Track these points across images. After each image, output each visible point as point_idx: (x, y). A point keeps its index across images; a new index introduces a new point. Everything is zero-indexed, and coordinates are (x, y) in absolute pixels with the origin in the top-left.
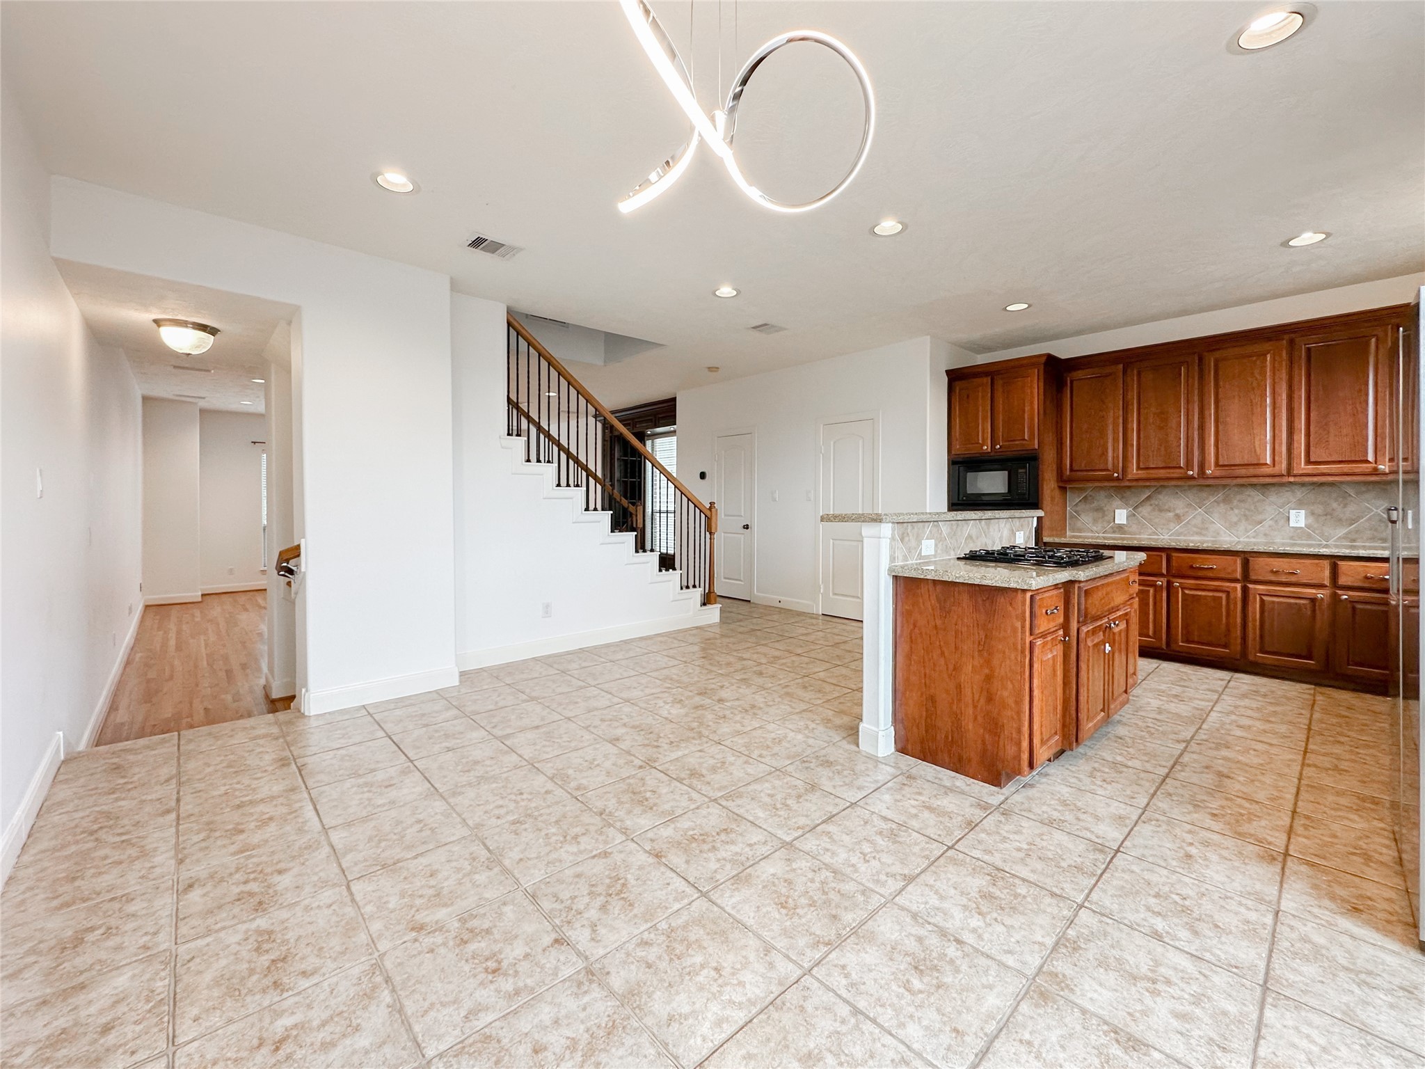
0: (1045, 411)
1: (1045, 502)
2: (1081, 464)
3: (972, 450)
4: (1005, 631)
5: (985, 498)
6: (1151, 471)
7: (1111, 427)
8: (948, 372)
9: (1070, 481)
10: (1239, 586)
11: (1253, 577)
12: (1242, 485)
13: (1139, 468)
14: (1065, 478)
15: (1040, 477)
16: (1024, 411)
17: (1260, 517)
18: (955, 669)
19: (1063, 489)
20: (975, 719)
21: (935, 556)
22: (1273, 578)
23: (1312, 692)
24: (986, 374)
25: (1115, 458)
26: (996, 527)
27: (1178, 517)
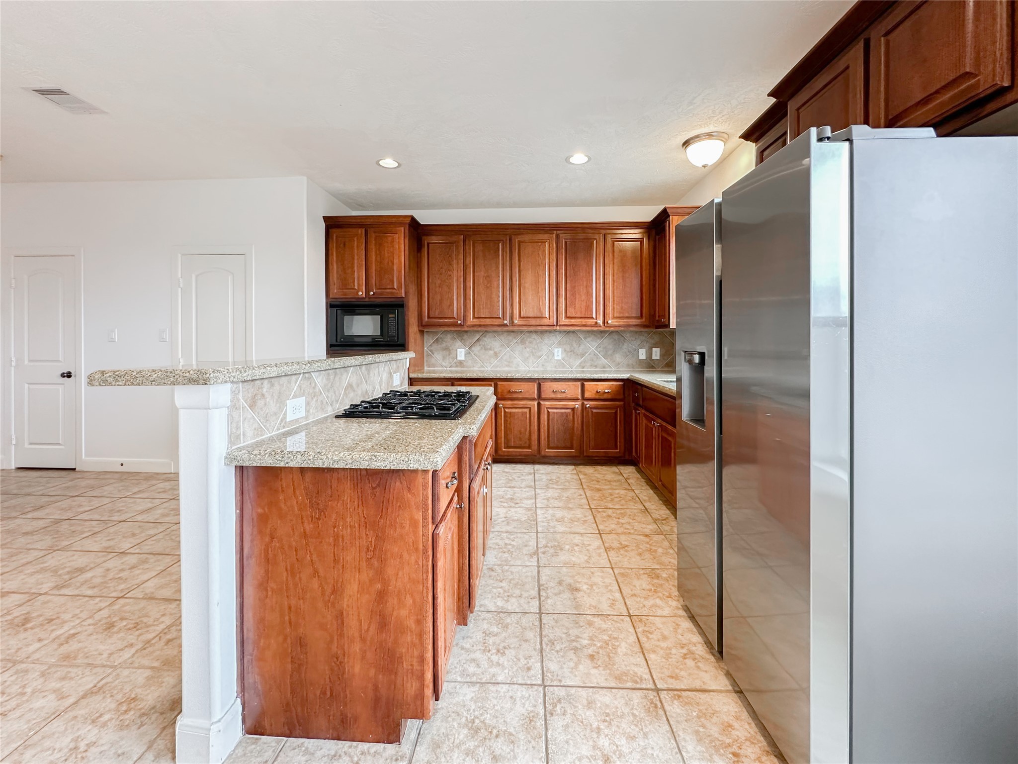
0: (409, 265)
1: (410, 343)
2: (436, 313)
3: (349, 295)
4: (403, 527)
5: (357, 340)
6: (481, 320)
7: (455, 284)
8: (326, 219)
9: (428, 325)
10: (536, 403)
11: (543, 396)
12: (531, 332)
13: (474, 317)
14: (424, 323)
15: (406, 322)
16: (393, 264)
17: (539, 354)
18: (334, 591)
19: (422, 332)
20: (363, 658)
21: (306, 418)
22: (553, 396)
23: (575, 472)
24: (360, 226)
25: (459, 309)
26: (376, 372)
27: (496, 354)
